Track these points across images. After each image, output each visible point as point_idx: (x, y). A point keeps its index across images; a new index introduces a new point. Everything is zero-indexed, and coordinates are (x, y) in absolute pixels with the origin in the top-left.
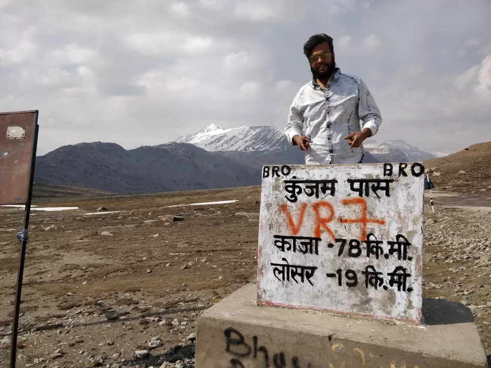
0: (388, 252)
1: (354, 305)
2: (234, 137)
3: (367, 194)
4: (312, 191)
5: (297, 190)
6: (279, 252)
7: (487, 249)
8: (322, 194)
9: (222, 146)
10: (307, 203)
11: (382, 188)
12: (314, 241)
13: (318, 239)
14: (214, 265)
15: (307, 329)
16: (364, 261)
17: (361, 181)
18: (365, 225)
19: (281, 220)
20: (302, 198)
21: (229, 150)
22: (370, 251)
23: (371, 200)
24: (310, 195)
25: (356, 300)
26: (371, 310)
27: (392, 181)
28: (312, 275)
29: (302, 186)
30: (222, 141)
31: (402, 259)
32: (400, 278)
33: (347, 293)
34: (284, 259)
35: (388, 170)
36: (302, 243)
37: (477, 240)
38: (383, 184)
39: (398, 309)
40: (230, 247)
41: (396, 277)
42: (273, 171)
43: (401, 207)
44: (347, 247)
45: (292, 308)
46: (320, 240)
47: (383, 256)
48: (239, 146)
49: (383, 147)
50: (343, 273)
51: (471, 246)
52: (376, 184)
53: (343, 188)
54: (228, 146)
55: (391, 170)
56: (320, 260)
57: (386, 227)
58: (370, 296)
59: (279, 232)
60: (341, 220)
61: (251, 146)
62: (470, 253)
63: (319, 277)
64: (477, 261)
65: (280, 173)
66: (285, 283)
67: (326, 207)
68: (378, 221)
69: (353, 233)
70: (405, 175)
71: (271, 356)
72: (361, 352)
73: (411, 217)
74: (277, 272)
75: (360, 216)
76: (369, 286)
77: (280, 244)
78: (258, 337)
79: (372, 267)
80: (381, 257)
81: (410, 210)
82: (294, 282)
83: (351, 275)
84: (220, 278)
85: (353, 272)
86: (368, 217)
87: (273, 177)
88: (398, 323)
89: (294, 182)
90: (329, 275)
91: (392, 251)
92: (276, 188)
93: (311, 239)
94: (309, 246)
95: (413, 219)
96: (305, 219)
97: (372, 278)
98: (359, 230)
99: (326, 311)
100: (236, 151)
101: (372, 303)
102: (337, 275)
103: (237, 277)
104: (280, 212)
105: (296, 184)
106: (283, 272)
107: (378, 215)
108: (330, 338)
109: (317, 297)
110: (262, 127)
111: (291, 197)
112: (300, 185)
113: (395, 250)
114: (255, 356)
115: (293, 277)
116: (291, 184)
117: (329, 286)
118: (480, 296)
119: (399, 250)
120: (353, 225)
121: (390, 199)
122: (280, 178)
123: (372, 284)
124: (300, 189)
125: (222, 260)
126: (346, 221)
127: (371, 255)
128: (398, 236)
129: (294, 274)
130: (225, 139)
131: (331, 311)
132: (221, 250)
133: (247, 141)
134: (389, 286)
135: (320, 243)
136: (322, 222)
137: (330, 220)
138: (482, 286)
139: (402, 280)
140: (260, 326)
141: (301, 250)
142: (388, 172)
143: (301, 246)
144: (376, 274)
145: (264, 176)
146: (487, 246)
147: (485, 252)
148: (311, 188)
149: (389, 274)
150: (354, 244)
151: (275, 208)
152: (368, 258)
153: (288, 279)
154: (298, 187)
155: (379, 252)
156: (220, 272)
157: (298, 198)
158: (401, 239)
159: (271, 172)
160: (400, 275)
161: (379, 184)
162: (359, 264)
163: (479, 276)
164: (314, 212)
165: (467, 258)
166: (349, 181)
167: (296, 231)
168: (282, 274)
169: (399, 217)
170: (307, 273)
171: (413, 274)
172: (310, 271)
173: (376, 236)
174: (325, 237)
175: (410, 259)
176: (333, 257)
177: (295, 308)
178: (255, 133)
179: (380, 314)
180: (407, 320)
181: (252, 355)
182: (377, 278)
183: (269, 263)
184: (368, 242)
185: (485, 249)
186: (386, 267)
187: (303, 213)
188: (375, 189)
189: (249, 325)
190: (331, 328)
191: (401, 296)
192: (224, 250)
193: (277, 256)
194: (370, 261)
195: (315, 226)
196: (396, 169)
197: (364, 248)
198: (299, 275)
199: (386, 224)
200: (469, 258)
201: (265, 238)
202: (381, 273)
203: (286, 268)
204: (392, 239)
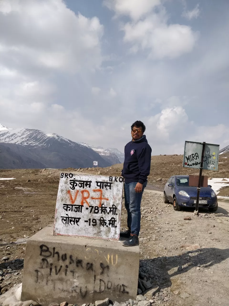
0: (109, 212)
1: (95, 234)
2: (15, 134)
3: (103, 188)
4: (82, 185)
5: (75, 184)
6: (65, 211)
7: (151, 213)
8: (85, 186)
9: (5, 139)
10: (79, 190)
11: (108, 186)
12: (80, 207)
13: (82, 206)
14: (8, 220)
15: (76, 243)
16: (100, 215)
17: (101, 182)
18: (101, 200)
19: (67, 198)
20: (77, 188)
21: (10, 142)
22: (102, 211)
23: (104, 190)
24: (80, 187)
25: (95, 232)
26: (101, 236)
27: (112, 183)
28: (78, 221)
29: (78, 183)
30: (5, 136)
31: (114, 215)
32: (112, 222)
33: (92, 229)
34: (67, 215)
35: (111, 179)
36: (75, 208)
37: (148, 208)
38: (109, 184)
39: (111, 235)
40: (16, 210)
41: (111, 222)
42: (65, 175)
43: (115, 194)
44: (94, 209)
45: (69, 236)
46: (83, 206)
47: (107, 213)
48: (17, 141)
49: (106, 151)
50: (91, 220)
51: (145, 211)
52: (106, 184)
53: (93, 185)
54: (9, 140)
55: (112, 179)
56: (82, 215)
57: (109, 202)
58: (101, 230)
59: (66, 202)
60: (92, 198)
61: (26, 142)
62: (144, 214)
63: (81, 222)
64: (146, 218)
65: (68, 176)
66: (66, 225)
67: (86, 192)
68: (106, 199)
69: (96, 203)
70: (117, 181)
71: (61, 255)
72: (97, 251)
73: (118, 198)
74: (63, 220)
75: (99, 197)
76: (101, 225)
77: (66, 208)
78: (56, 248)
79: (103, 218)
80: (106, 213)
81: (117, 195)
82: (71, 224)
83: (94, 221)
84: (13, 228)
85: (95, 220)
86: (102, 197)
87: (65, 178)
88: (111, 240)
89: (74, 181)
90: (86, 221)
91: (110, 211)
92: (66, 183)
93: (79, 206)
94: (78, 209)
95: (119, 198)
96: (77, 197)
97: (102, 222)
98: (99, 202)
99: (83, 236)
100: (15, 144)
101: (102, 233)
102: (89, 221)
103: (24, 227)
104: (67, 194)
105: (75, 182)
106: (66, 220)
107: (106, 196)
108: (86, 246)
109: (80, 231)
110: (34, 130)
111: (73, 187)
112: (77, 182)
113: (112, 211)
114: (53, 256)
115: (70, 222)
116: (73, 182)
117: (85, 226)
118: (145, 234)
119: (113, 211)
120: (97, 200)
121: (111, 190)
122: (68, 178)
123: (102, 225)
124: (77, 184)
125: (12, 217)
126: (94, 198)
127: (102, 213)
128: (113, 205)
129: (71, 221)
130: (8, 135)
131: (85, 237)
132: (10, 212)
133: (24, 138)
134: (108, 225)
135: (83, 207)
136: (84, 198)
137: (88, 198)
138: (147, 230)
139: (113, 223)
140: (56, 243)
141: (75, 210)
142: (111, 180)
143: (75, 209)
144: (104, 220)
145: (61, 177)
146: (151, 211)
147: (150, 214)
148: (81, 184)
149: (109, 221)
150: (96, 208)
151: (65, 192)
152: (101, 214)
153: (68, 223)
154: (76, 183)
155: (106, 211)
156: (12, 225)
157: (75, 188)
158: (114, 207)
159: (64, 176)
160: (113, 221)
161: (107, 184)
162: (97, 216)
163: (146, 225)
164: (81, 194)
165: (142, 217)
166: (96, 182)
167: (73, 202)
168: (65, 221)
169: (114, 197)
170: (76, 220)
171: (117, 220)
172: (78, 220)
173: (105, 205)
174: (85, 205)
175: (117, 214)
176: (87, 214)
177: (70, 236)
178: (29, 133)
179: (104, 237)
180: (114, 239)
181: (52, 256)
182: (104, 222)
183: (60, 216)
184: (102, 207)
185: (150, 212)
186: (108, 217)
187: (77, 194)
188: (106, 186)
189: (51, 243)
190: (86, 242)
191: (112, 229)
192: (12, 211)
193: (64, 213)
194: (102, 215)
195: (81, 200)
196: (114, 179)
197: (100, 210)
198: (73, 221)
199: (109, 200)
200: (143, 217)
201: (59, 205)
202: (106, 220)
203: (67, 218)
204: (111, 206)
